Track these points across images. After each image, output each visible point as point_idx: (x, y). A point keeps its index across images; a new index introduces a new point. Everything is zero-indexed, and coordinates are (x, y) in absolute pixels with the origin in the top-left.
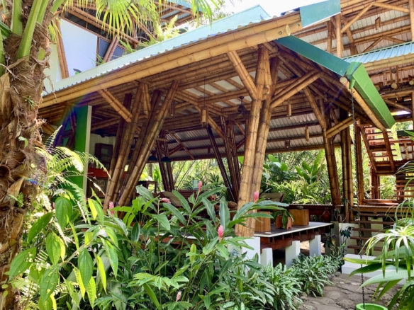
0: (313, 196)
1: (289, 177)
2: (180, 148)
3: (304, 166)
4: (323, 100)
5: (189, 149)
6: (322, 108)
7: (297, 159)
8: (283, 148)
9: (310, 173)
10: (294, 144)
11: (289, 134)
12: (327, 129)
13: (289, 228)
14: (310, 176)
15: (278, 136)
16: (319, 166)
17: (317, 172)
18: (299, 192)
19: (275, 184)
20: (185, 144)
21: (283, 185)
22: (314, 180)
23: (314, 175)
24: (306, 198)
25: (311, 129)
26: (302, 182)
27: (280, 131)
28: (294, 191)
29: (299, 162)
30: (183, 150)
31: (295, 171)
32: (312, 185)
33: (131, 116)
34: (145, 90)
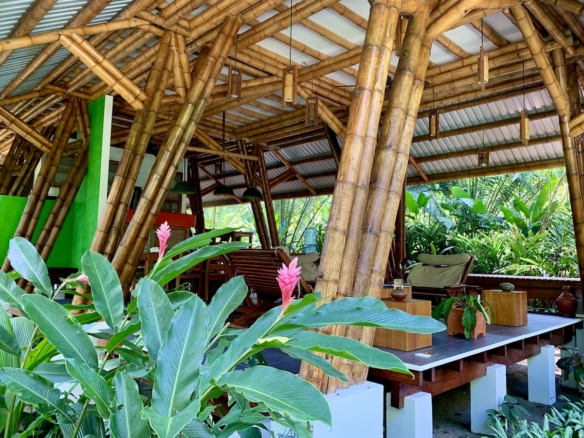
0: (534, 259)
1: (488, 224)
2: (291, 176)
3: (517, 205)
4: (564, 51)
5: (306, 177)
6: (561, 70)
7: (505, 194)
8: (476, 169)
9: (528, 217)
10: (497, 160)
11: (486, 141)
12: (572, 117)
13: (481, 335)
14: (527, 222)
15: (465, 144)
16: (547, 204)
17: (541, 215)
18: (508, 251)
19: (462, 238)
20: (298, 168)
21: (476, 239)
22: (536, 229)
23: (535, 220)
24: (521, 262)
25: (533, 127)
26: (512, 234)
27: (468, 135)
28: (498, 249)
29: (507, 199)
30: (295, 178)
31: (501, 215)
32: (532, 238)
33: (143, 96)
34: (177, 45)
